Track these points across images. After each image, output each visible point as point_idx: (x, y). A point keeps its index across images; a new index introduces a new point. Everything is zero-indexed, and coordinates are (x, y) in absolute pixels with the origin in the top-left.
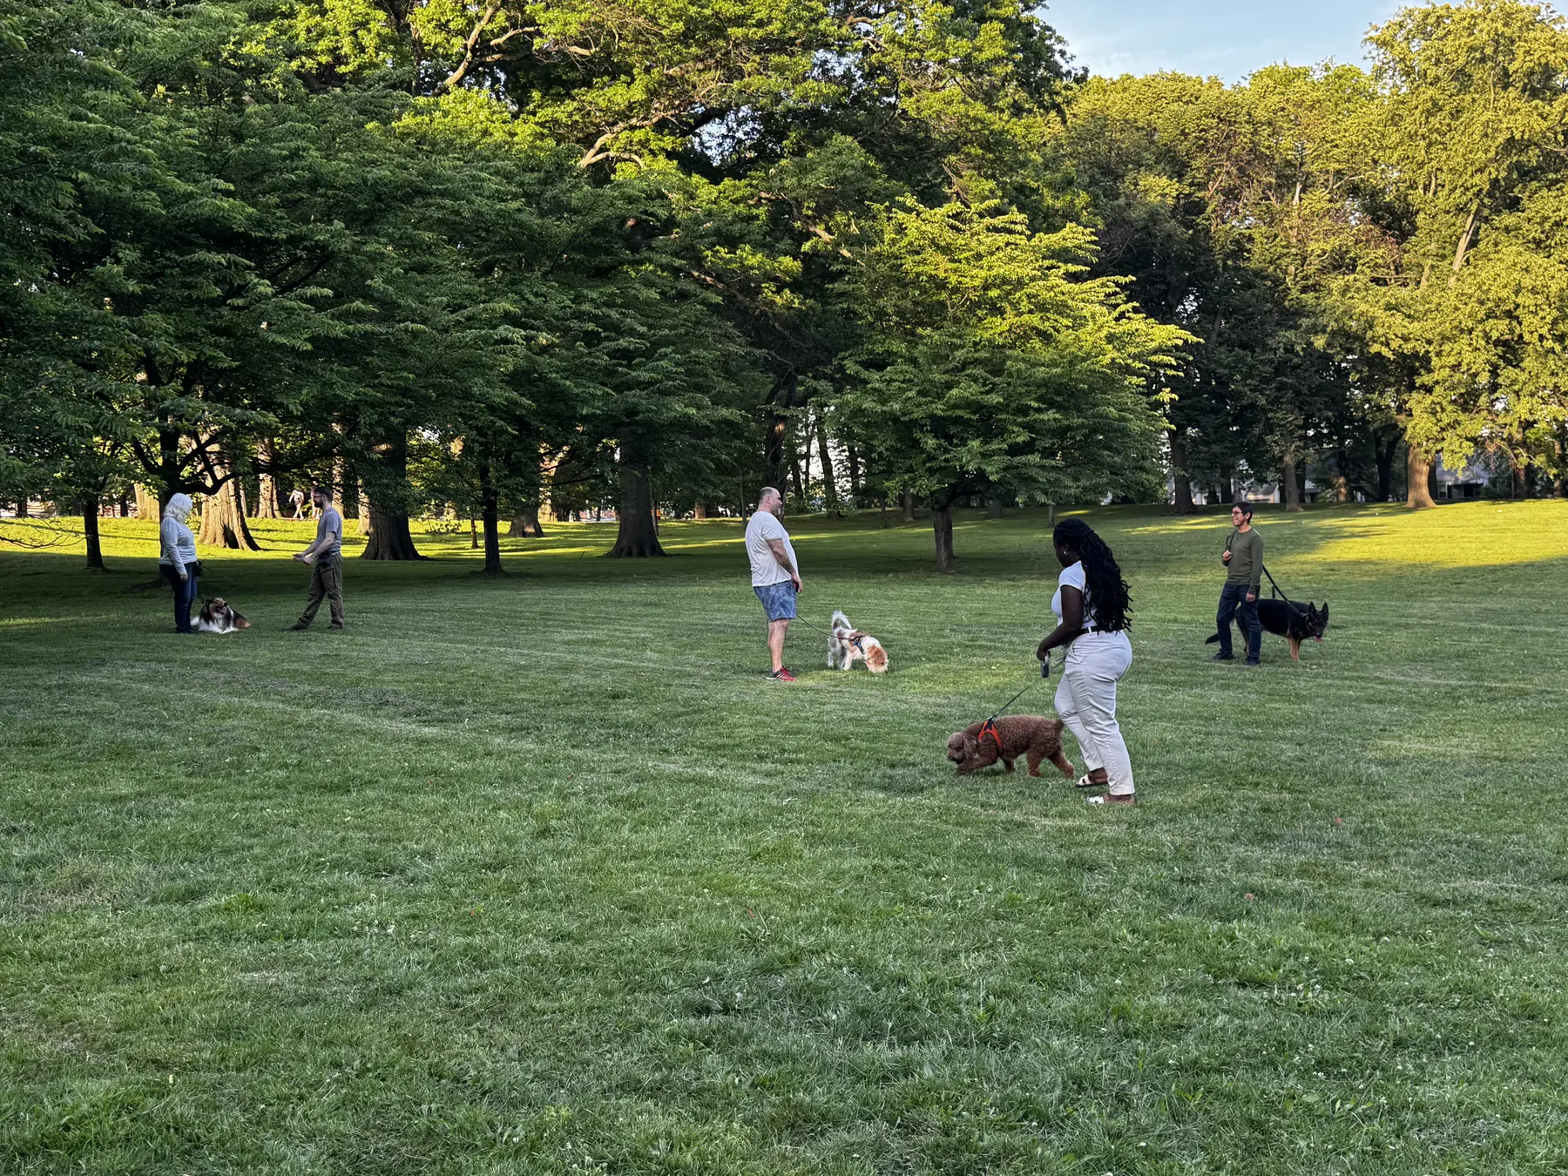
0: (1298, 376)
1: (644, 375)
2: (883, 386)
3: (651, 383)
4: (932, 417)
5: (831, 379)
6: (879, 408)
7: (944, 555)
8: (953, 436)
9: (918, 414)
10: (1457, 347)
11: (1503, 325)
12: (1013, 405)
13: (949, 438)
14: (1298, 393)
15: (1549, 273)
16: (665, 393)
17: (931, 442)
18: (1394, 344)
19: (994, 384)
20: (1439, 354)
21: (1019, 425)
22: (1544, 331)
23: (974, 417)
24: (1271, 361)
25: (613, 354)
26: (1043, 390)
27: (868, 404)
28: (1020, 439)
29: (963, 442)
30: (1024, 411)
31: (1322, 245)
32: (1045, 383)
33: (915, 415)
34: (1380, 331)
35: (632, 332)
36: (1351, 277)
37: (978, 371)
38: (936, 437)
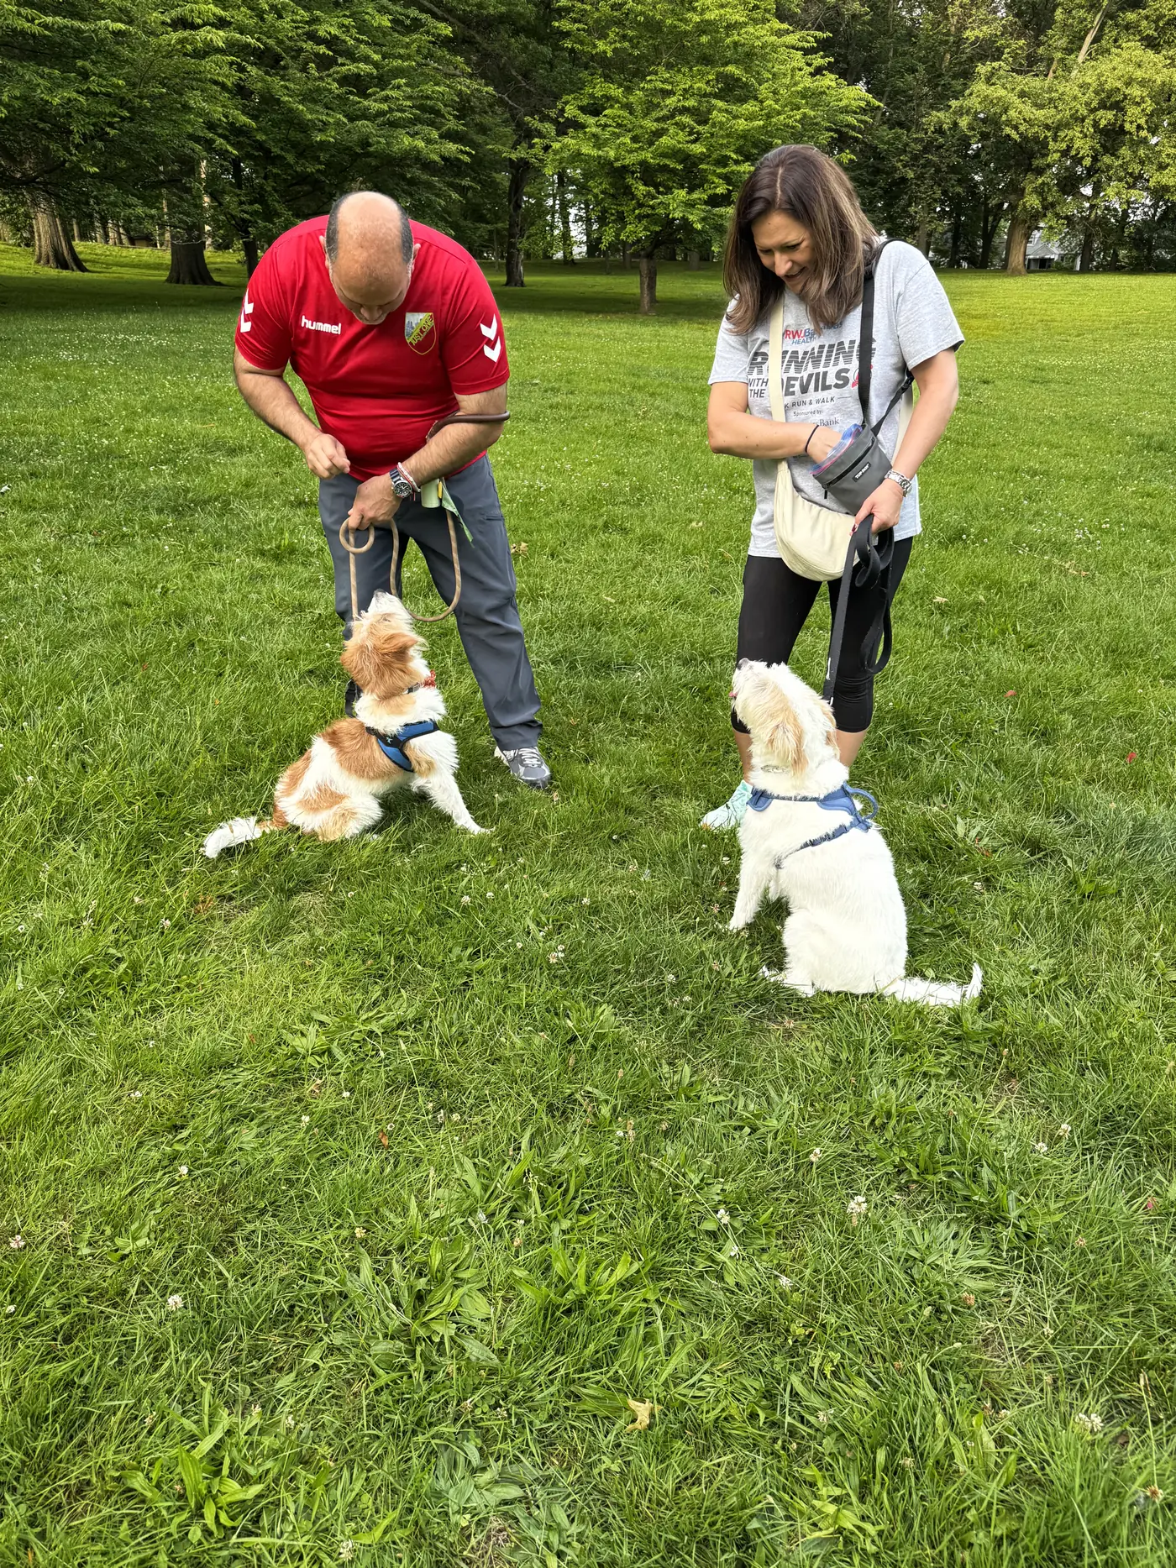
0: (941, 157)
1: (375, 106)
2: (598, 130)
3: (381, 113)
4: (643, 164)
5: (555, 122)
6: (595, 153)
7: (646, 299)
8: (660, 184)
9: (630, 159)
10: (1070, 133)
11: (1110, 115)
12: (714, 156)
13: (656, 186)
14: (938, 170)
15: (1156, 68)
16: (394, 124)
17: (641, 189)
18: (1022, 128)
19: (698, 133)
20: (1055, 139)
21: (720, 176)
22: (1142, 121)
23: (680, 167)
24: (922, 140)
25: (344, 80)
26: (741, 142)
27: (586, 150)
28: (719, 191)
29: (669, 190)
30: (723, 161)
31: (977, 33)
32: (744, 136)
33: (627, 162)
34: (1012, 113)
35: (367, 59)
36: (996, 64)
37: (686, 119)
38: (645, 184)
